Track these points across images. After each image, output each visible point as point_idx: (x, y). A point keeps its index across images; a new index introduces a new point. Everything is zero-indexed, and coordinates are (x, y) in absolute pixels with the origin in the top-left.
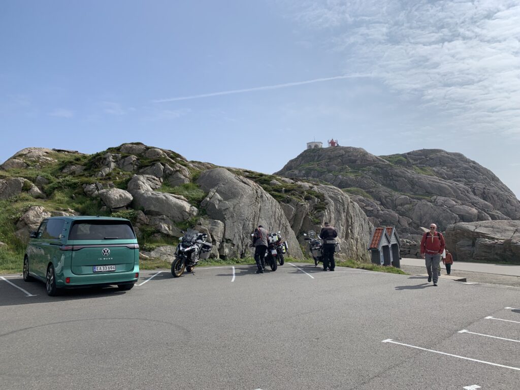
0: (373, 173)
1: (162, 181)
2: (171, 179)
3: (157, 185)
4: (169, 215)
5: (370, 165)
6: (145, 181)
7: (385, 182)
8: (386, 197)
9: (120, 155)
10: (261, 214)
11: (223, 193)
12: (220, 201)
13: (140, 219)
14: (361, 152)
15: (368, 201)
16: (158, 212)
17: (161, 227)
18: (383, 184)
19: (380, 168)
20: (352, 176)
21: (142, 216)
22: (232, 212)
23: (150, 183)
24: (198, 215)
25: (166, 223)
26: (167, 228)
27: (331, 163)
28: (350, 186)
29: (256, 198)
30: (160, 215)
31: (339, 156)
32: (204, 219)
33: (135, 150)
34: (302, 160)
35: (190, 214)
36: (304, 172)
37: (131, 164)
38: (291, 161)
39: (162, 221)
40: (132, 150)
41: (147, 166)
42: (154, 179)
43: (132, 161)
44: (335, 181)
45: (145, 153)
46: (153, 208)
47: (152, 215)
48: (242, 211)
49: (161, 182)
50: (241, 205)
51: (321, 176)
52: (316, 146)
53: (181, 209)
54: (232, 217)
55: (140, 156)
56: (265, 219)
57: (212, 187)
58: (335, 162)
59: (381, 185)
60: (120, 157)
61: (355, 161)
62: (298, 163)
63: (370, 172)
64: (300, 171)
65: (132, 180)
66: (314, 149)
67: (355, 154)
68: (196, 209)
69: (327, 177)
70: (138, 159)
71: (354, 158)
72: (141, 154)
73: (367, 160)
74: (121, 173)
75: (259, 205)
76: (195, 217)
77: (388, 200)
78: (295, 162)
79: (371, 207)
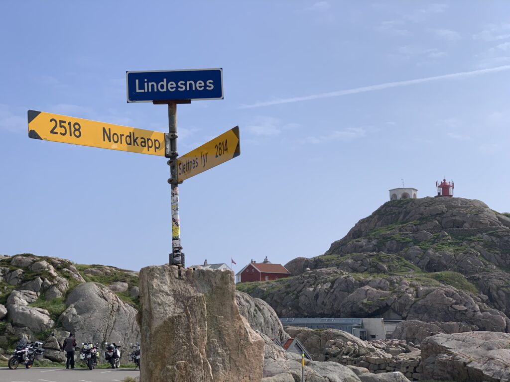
0: (485, 245)
1: (39, 294)
2: (47, 293)
3: (33, 299)
4: (31, 327)
5: (482, 231)
6: (21, 296)
7: (503, 261)
8: (498, 288)
9: (8, 269)
10: (115, 326)
11: (80, 308)
12: (74, 315)
13: (8, 330)
14: (476, 207)
15: (461, 295)
16: (22, 324)
17: (22, 337)
18: (500, 266)
19: (498, 236)
20: (449, 251)
21: (10, 327)
22: (81, 325)
23: (27, 297)
24: (54, 327)
25: (27, 334)
26: (27, 337)
27: (421, 227)
28: (444, 268)
29: (111, 312)
30: (23, 327)
31: (437, 214)
32: (58, 330)
33: (23, 263)
34: (379, 219)
35: (47, 326)
36: (374, 242)
37: (17, 277)
38: (362, 222)
39: (25, 332)
40: (21, 263)
41: (29, 280)
42: (30, 294)
43: (17, 275)
44: (422, 258)
45: (31, 266)
46: (18, 321)
47: (19, 327)
48: (93, 323)
49: (37, 296)
50: (92, 319)
51: (401, 250)
52: (405, 196)
53: (40, 322)
54: (82, 329)
55: (26, 270)
56: (119, 330)
57: (72, 303)
58: (429, 225)
59: (495, 267)
60: (8, 270)
61: (459, 225)
62: (372, 225)
63: (481, 243)
64: (370, 240)
65: (11, 295)
66: (400, 201)
67: (463, 211)
68: (52, 322)
69: (410, 252)
70: (23, 273)
71: (461, 220)
72: (27, 267)
73: (481, 223)
74: (5, 287)
75: (114, 318)
76: (51, 328)
77: (500, 292)
78: (366, 224)
79: (464, 306)
